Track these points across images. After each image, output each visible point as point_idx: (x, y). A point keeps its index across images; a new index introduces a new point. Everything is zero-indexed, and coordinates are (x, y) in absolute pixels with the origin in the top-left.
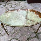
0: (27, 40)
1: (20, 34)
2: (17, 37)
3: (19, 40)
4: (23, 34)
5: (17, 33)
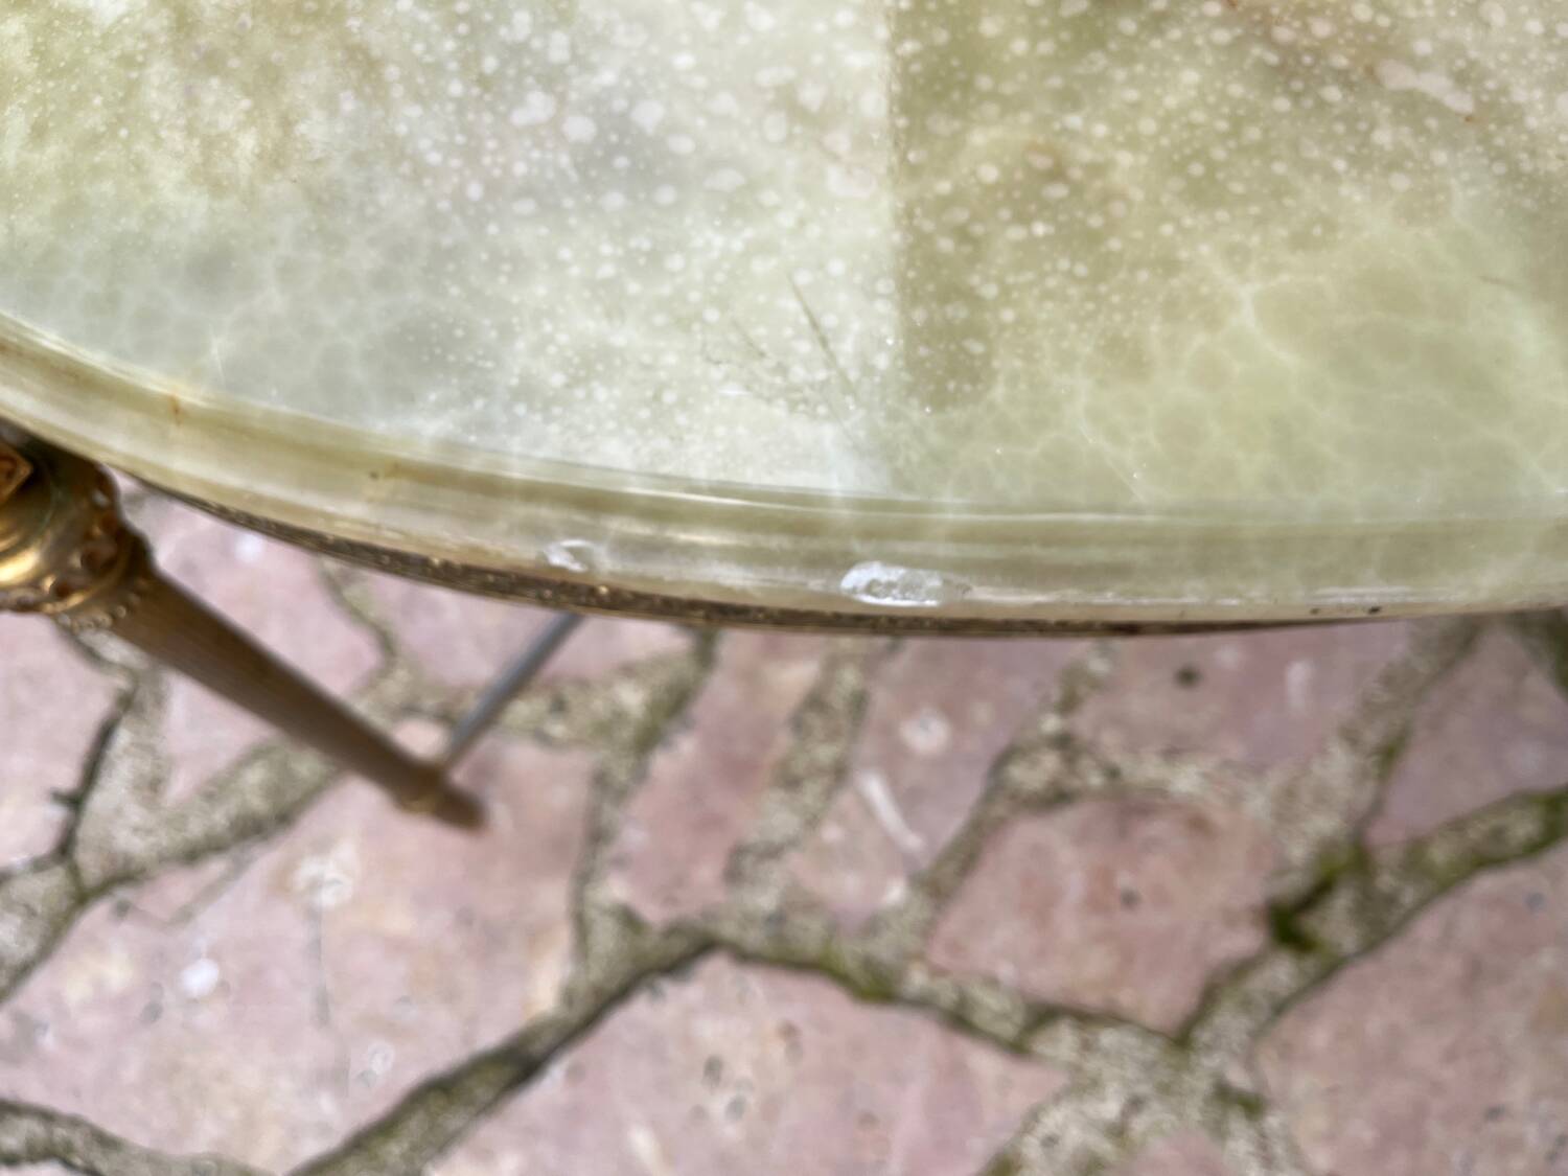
0: (1242, 969)
1: (927, 736)
2: (846, 888)
3: (917, 980)
4: (1064, 743)
5: (815, 701)
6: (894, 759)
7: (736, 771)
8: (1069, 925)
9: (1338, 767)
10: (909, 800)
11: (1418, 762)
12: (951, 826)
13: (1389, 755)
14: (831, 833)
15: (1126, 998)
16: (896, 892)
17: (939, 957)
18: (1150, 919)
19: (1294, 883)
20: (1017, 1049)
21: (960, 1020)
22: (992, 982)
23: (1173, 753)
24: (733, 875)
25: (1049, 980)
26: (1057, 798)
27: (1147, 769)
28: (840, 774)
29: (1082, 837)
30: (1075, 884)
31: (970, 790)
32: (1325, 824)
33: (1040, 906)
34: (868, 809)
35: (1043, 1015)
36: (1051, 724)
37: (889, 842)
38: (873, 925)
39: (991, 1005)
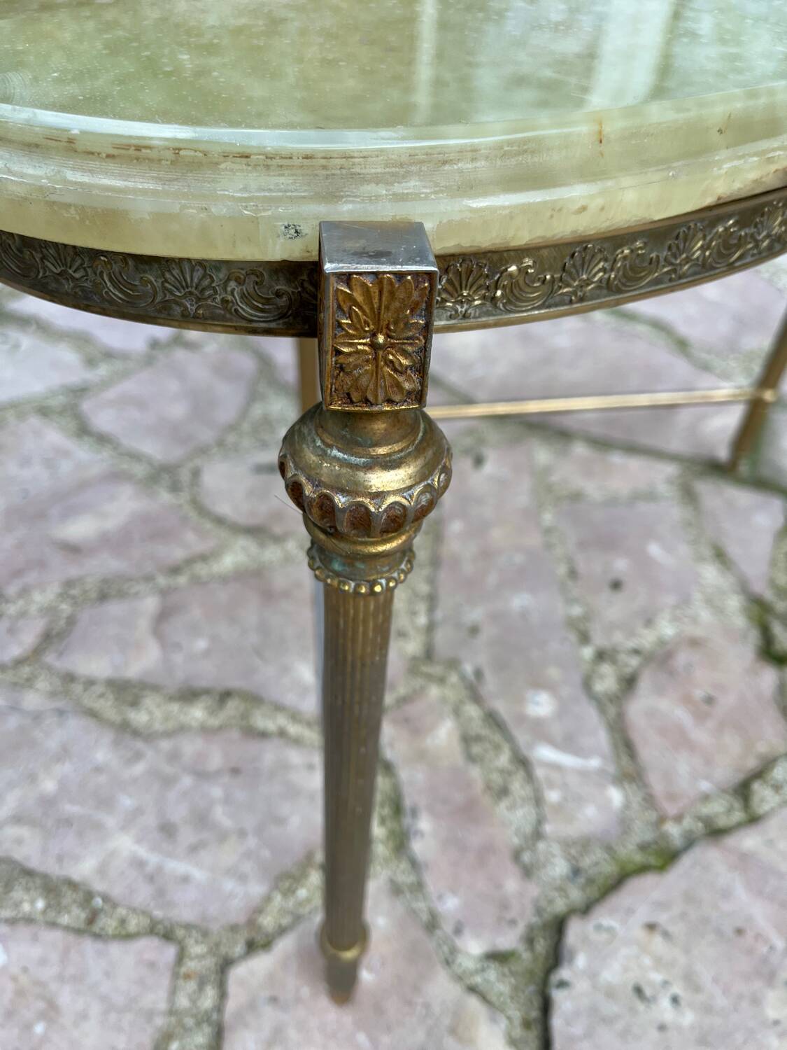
1: (541, 705)
2: (591, 818)
3: (674, 831)
4: (601, 656)
5: (467, 740)
6: (540, 730)
7: (468, 812)
8: (701, 736)
9: (710, 574)
10: (568, 744)
11: (734, 550)
12: (602, 738)
13: (720, 556)
14: (553, 796)
15: (762, 748)
16: (616, 796)
17: (671, 809)
18: (727, 701)
19: (754, 637)
20: (753, 820)
21: (715, 833)
22: (706, 798)
23: (649, 622)
24: (528, 872)
25: (726, 770)
26: (629, 683)
27: (647, 639)
28: (523, 763)
29: (660, 691)
30: (681, 715)
31: (591, 714)
32: (734, 603)
33: (681, 741)
34: (556, 767)
35: (743, 791)
36: (588, 652)
37: (583, 774)
38: (624, 824)
39: (718, 809)
